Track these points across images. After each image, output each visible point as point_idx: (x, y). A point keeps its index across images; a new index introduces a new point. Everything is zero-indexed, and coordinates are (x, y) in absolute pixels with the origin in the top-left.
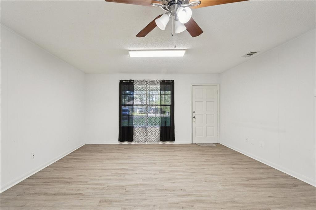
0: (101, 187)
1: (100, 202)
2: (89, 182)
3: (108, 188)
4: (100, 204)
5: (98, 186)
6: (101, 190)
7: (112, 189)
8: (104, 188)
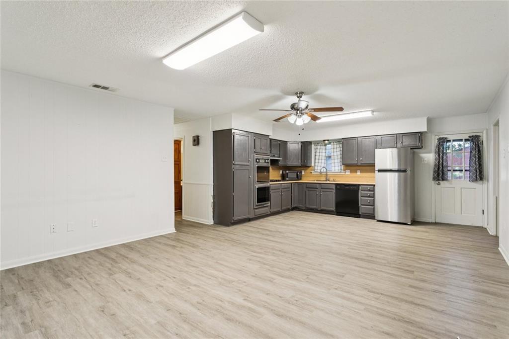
0: (340, 292)
1: (343, 276)
2: (363, 307)
3: (330, 288)
4: (344, 275)
5: (345, 294)
6: (340, 288)
7: (324, 283)
8: (336, 289)
